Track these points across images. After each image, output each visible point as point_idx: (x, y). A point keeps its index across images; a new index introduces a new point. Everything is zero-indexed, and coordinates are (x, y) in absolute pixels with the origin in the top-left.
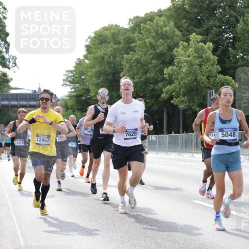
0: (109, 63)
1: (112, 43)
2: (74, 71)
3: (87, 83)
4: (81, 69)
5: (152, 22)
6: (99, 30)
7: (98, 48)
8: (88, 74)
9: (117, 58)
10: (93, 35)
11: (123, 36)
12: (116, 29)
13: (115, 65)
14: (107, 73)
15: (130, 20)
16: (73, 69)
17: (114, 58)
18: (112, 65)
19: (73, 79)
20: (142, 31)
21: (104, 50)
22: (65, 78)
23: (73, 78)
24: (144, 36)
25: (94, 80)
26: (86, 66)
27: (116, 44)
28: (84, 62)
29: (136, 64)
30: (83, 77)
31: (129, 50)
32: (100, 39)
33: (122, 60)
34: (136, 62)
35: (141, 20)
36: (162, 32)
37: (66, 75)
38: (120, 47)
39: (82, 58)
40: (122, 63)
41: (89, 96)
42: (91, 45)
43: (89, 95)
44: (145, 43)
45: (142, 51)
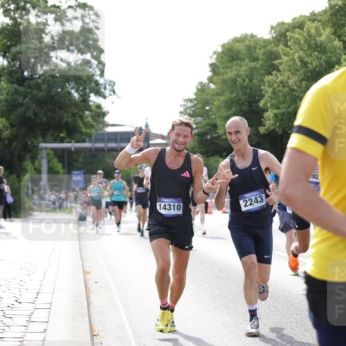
0: (243, 88)
1: (247, 60)
2: (195, 99)
3: (213, 116)
4: (205, 97)
5: (302, 29)
6: (228, 43)
7: (227, 68)
8: (215, 103)
9: (255, 81)
10: (220, 50)
11: (263, 50)
12: (252, 40)
13: (253, 91)
14: (241, 102)
15: (272, 28)
16: (194, 97)
17: (251, 80)
18: (248, 91)
19: (193, 111)
20: (289, 43)
21: (236, 69)
22: (182, 109)
23: (193, 109)
24: (292, 49)
25: (224, 112)
26: (211, 93)
27: (253, 61)
28: (208, 87)
29: (281, 89)
30: (207, 108)
31: (271, 69)
32: (231, 55)
33: (262, 83)
34: (281, 85)
35: (286, 27)
36: (316, 44)
37: (184, 105)
38: (258, 65)
39: (205, 81)
40: (262, 87)
41: (216, 135)
42: (218, 64)
43: (217, 133)
44: (293, 59)
45: (290, 70)
